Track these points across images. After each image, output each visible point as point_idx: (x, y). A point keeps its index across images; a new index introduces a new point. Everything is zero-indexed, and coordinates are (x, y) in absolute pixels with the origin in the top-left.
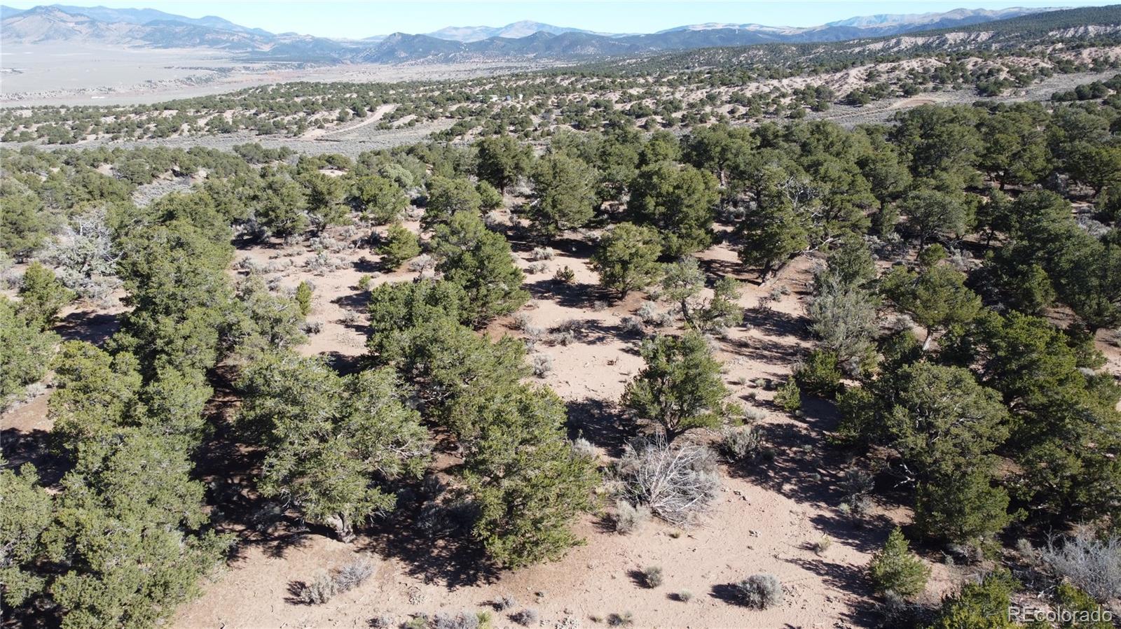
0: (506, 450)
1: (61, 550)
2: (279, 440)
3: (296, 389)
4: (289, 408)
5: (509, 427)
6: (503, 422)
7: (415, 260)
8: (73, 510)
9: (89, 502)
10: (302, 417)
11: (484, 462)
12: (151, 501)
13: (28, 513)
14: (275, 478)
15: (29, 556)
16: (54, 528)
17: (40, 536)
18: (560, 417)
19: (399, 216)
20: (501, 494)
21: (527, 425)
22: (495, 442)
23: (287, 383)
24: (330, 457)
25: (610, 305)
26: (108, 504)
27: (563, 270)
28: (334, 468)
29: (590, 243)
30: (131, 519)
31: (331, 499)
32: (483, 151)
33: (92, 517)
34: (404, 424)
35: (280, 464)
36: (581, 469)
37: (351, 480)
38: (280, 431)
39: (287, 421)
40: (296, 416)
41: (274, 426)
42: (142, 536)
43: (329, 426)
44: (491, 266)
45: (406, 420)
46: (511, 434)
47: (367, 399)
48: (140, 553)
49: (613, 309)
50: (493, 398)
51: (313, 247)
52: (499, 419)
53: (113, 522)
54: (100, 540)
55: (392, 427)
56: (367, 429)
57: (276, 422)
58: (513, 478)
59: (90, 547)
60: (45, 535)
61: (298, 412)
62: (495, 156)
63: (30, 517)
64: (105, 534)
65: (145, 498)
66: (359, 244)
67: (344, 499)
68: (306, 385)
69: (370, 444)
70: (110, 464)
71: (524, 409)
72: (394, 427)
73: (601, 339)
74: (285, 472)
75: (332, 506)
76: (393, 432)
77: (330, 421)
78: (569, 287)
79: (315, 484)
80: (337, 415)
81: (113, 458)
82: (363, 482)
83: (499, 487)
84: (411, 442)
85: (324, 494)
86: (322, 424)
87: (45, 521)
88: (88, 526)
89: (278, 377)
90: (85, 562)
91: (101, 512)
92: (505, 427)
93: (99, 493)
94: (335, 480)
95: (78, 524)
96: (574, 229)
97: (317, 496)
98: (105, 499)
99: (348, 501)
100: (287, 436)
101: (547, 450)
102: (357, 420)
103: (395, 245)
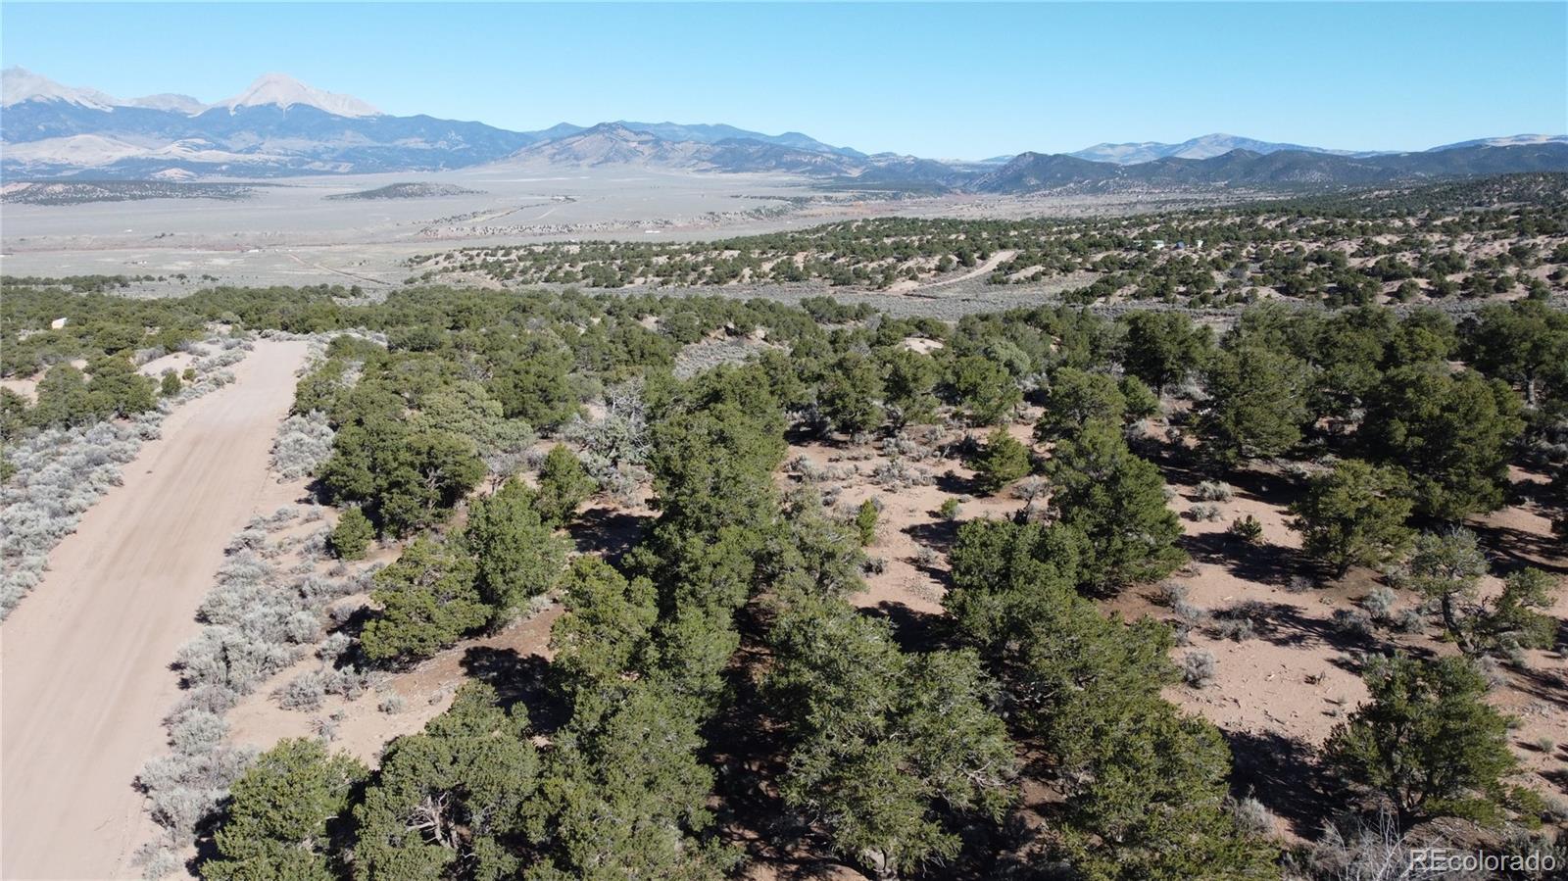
0: (1130, 806)
1: (540, 828)
2: (813, 731)
3: (843, 664)
4: (831, 688)
5: (1138, 770)
6: (1129, 762)
7: (1023, 482)
8: (560, 780)
9: (579, 771)
10: (845, 704)
11: (1093, 817)
12: (649, 785)
13: (512, 773)
14: (802, 782)
15: (506, 828)
16: (537, 799)
17: (520, 806)
18: (1219, 769)
19: (1006, 416)
20: (1116, 869)
21: (1164, 772)
22: (1113, 791)
23: (832, 654)
24: (877, 769)
25: (1318, 585)
26: (600, 779)
27: (1244, 521)
28: (881, 783)
29: (1292, 481)
30: (624, 806)
31: (872, 827)
32: (1137, 328)
33: (579, 793)
34: (983, 738)
35: (811, 765)
36: (1248, 857)
37: (901, 805)
38: (815, 719)
39: (827, 706)
40: (839, 702)
41: (810, 712)
42: (634, 828)
43: (880, 722)
44: (1132, 508)
45: (987, 732)
46: (1139, 781)
47: (935, 693)
48: (629, 852)
49: (1322, 592)
50: (1117, 720)
51: (886, 451)
52: (1123, 757)
53: (602, 806)
54: (585, 826)
55: (965, 740)
56: (931, 735)
57: (812, 704)
58: (1136, 849)
59: (573, 834)
60: (526, 805)
61: (841, 695)
62: (1153, 340)
63: (513, 779)
64: (592, 819)
65: (644, 779)
66: (947, 451)
67: (890, 830)
68: (855, 660)
69: (933, 758)
70: (609, 727)
71: (1162, 747)
72: (970, 739)
73: (1297, 639)
74: (817, 777)
75: (872, 837)
76: (965, 746)
77: (882, 716)
78: (1252, 548)
79: (855, 802)
80: (893, 709)
81: (612, 720)
82: (919, 810)
83: (1113, 859)
84: (990, 765)
85: (866, 818)
86: (872, 718)
87: (529, 787)
88: (574, 806)
89: (822, 644)
90: (565, 851)
91: (590, 787)
92: (1131, 771)
93: (591, 763)
94: (879, 802)
95: (563, 799)
96: (1266, 458)
97: (853, 819)
98: (598, 771)
99: (896, 833)
100: (823, 727)
101: (1195, 819)
102: (918, 720)
103: (995, 460)
